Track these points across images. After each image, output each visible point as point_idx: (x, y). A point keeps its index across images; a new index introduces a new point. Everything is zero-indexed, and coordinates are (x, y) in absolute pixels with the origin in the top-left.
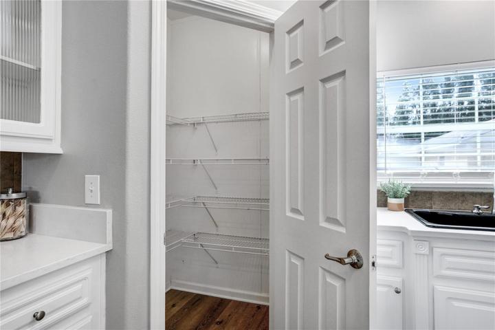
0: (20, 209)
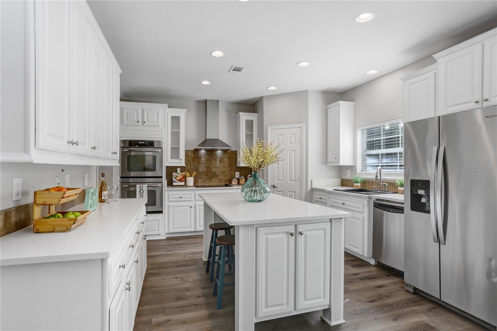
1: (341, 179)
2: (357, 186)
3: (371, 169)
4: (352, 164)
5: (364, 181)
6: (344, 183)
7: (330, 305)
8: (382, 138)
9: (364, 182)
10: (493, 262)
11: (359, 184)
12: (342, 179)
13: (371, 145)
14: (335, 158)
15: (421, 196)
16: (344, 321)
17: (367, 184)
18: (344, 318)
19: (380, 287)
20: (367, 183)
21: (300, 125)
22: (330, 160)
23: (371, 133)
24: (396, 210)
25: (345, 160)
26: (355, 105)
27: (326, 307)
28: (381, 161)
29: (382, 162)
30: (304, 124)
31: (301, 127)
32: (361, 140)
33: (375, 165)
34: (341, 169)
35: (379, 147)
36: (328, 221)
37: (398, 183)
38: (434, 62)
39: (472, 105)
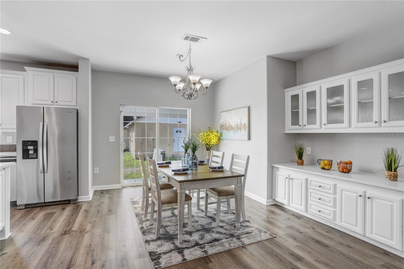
15: (29, 150)
18: (10, 233)
38: (25, 71)
39: (50, 102)
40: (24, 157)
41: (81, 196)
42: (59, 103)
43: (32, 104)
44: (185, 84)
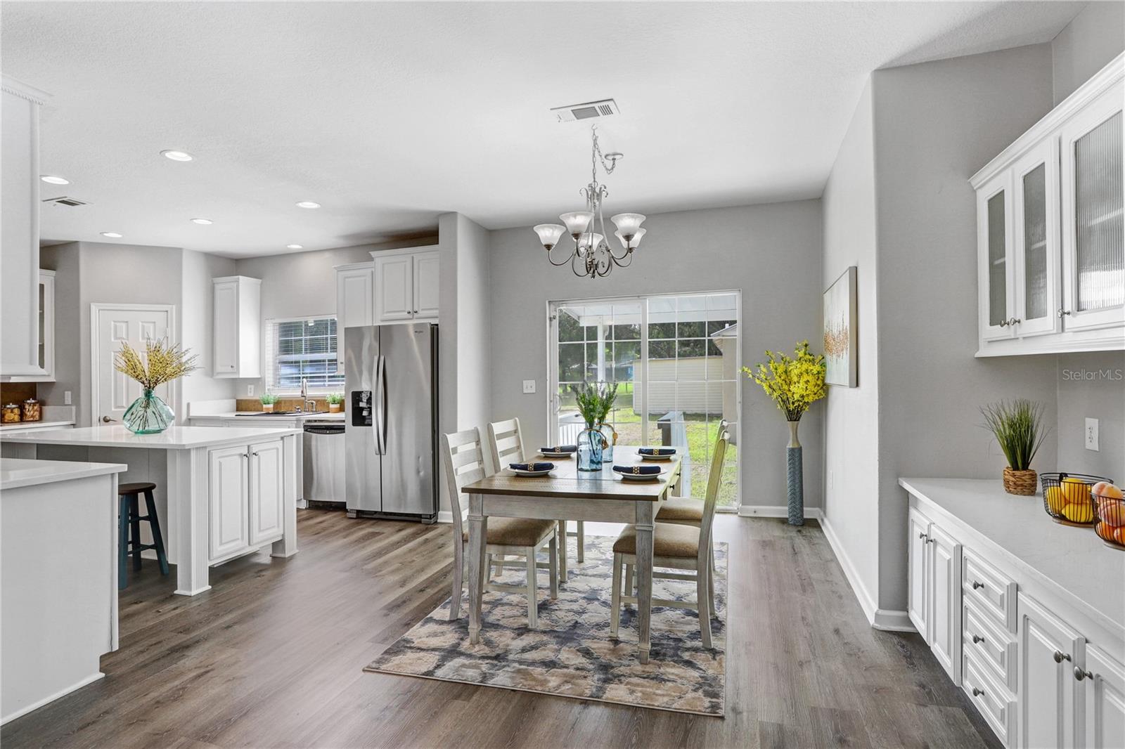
0: (36, 408)
1: (235, 400)
2: (268, 409)
3: (286, 383)
4: (257, 376)
5: (278, 401)
6: (241, 406)
7: (283, 535)
8: (303, 338)
9: (278, 403)
10: (420, 459)
11: (271, 406)
12: (237, 400)
13: (286, 348)
14: (232, 367)
15: (362, 409)
16: (298, 551)
17: (283, 405)
18: (297, 549)
19: (321, 522)
20: (283, 402)
21: (165, 307)
22: (219, 368)
23: (288, 329)
24: (333, 431)
25: (248, 368)
26: (262, 284)
27: (280, 539)
28: (303, 370)
29: (305, 371)
30: (174, 306)
31: (167, 311)
32: (272, 338)
33: (294, 376)
34: (236, 383)
35: (299, 351)
36: (279, 439)
37: (330, 399)
38: (372, 259)
39: (405, 315)
40: (355, 423)
41: (443, 510)
42: (422, 313)
43: (383, 321)
44: (603, 235)
